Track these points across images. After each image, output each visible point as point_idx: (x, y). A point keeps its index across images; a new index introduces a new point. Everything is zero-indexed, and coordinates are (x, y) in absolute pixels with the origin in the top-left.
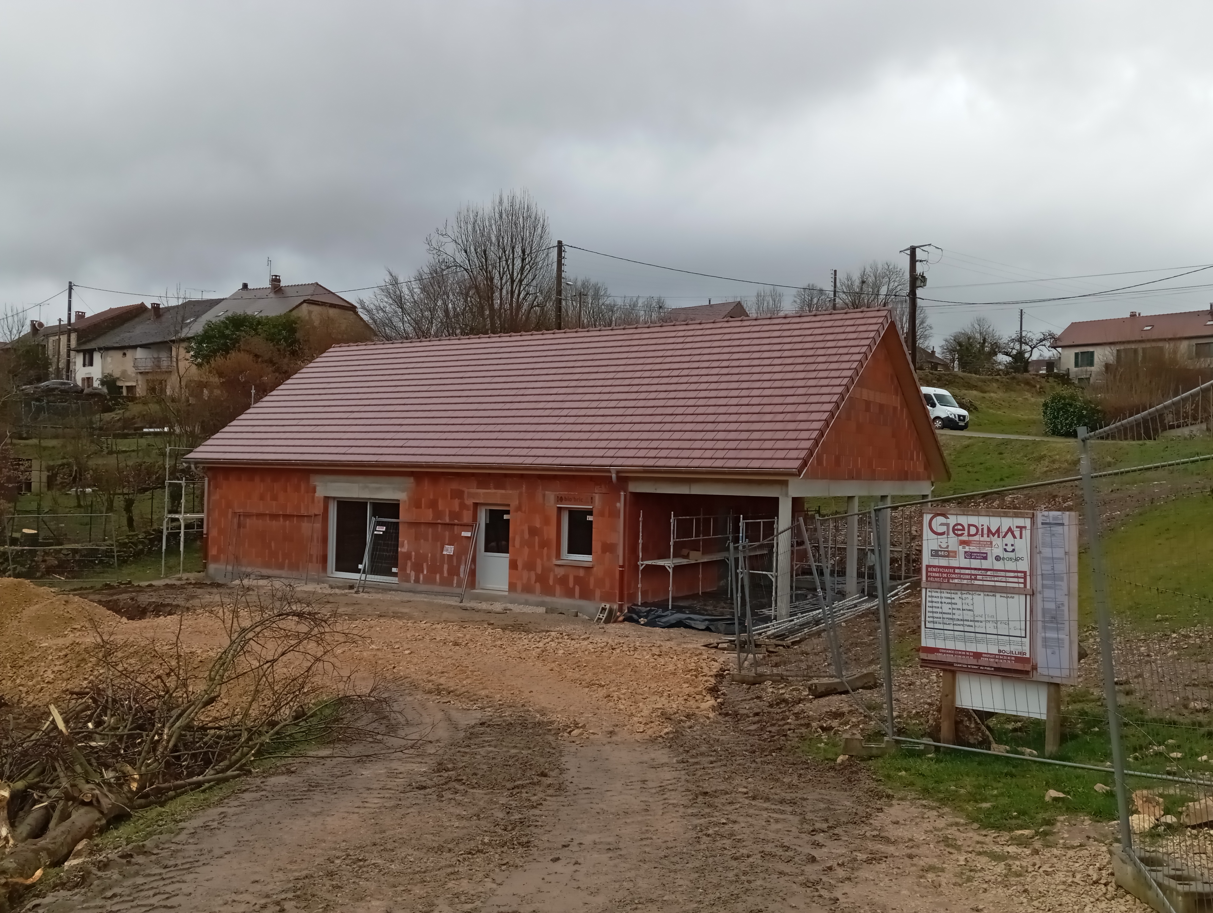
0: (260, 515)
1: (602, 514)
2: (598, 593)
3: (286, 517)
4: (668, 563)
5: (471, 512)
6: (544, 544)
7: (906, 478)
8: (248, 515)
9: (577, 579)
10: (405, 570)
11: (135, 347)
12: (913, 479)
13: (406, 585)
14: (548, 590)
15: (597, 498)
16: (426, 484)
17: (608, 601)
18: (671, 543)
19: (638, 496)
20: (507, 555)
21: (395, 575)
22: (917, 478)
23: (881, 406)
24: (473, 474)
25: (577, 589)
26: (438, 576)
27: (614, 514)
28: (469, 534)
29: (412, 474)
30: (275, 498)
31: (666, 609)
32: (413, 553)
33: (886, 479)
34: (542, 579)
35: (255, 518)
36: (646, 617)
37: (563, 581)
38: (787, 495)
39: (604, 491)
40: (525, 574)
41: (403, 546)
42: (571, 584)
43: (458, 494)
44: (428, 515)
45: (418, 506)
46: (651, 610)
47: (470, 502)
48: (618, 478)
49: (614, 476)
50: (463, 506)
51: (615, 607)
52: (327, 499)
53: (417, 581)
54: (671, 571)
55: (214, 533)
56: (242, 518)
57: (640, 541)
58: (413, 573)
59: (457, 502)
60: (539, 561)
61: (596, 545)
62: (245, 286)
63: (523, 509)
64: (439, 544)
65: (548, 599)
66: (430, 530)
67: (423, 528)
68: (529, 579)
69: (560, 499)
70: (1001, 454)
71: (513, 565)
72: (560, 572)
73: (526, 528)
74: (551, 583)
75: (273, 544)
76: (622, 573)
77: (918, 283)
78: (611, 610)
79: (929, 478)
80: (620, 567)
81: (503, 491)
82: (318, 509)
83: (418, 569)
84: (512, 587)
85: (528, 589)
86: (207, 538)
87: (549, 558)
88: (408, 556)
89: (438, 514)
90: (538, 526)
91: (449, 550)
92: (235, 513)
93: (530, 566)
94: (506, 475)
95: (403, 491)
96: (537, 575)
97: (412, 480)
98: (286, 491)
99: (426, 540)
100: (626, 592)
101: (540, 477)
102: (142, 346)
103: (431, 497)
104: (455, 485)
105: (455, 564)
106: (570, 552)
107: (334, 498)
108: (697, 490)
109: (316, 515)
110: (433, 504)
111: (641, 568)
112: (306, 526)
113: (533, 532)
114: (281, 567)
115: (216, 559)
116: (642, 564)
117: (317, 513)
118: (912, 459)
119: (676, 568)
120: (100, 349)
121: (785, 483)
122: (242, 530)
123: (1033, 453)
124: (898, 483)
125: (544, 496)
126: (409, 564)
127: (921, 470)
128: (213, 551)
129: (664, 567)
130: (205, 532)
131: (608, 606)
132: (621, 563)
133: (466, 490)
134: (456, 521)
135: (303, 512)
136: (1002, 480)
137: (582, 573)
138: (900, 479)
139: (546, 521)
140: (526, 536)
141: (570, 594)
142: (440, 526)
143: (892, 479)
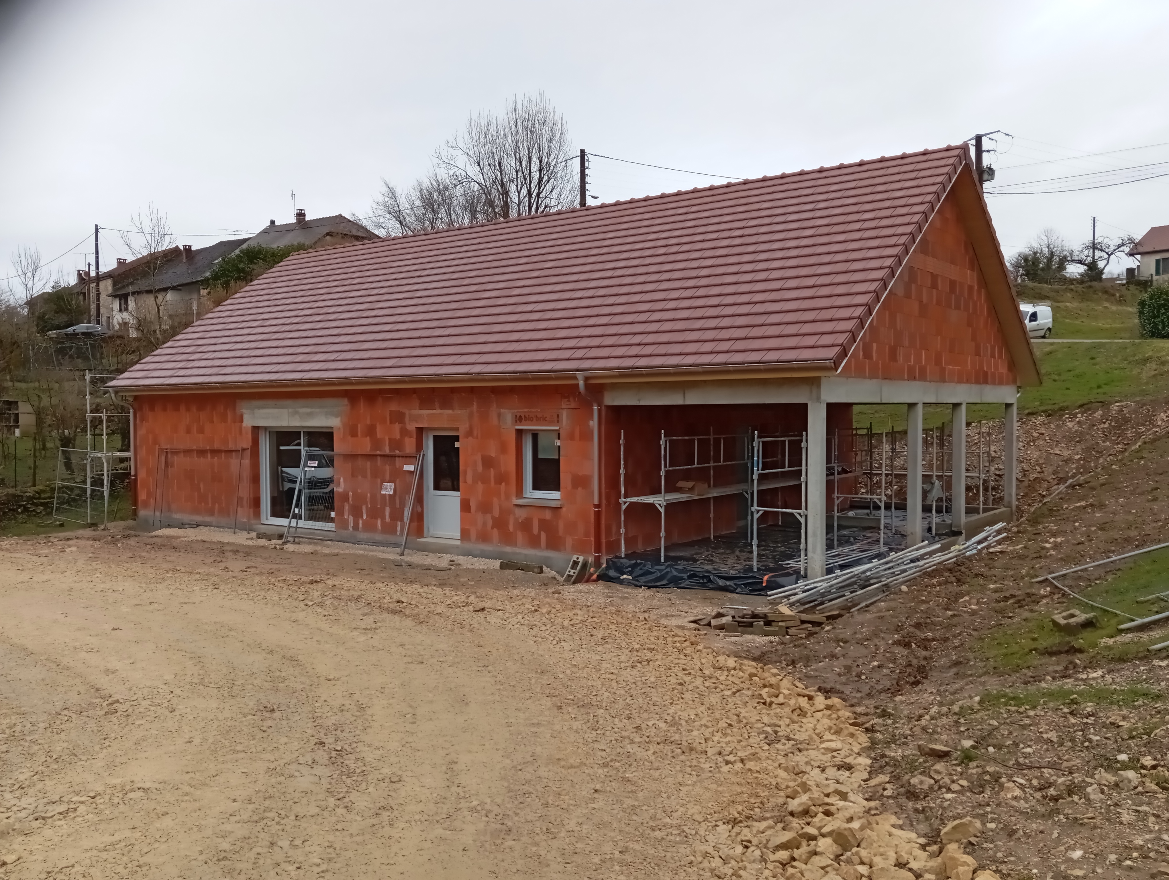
0: (188, 452)
1: (571, 437)
2: (569, 542)
3: (215, 452)
4: (659, 501)
5: (414, 440)
6: (501, 479)
7: (986, 382)
8: (175, 452)
9: (543, 523)
10: (343, 515)
11: (165, 290)
12: (994, 383)
13: (344, 533)
14: (508, 538)
15: (564, 415)
16: (362, 407)
17: (582, 552)
18: (662, 473)
19: (617, 411)
21: (332, 520)
22: (1001, 382)
23: (953, 284)
24: (414, 391)
25: (543, 535)
26: (379, 522)
27: (586, 436)
28: (411, 468)
29: (345, 394)
30: (201, 431)
31: (658, 562)
32: (351, 493)
33: (960, 381)
34: (500, 524)
35: (182, 455)
36: (630, 573)
37: (525, 526)
38: (818, 399)
39: (573, 405)
40: (480, 518)
41: (338, 485)
42: (535, 530)
43: (398, 418)
44: (365, 446)
45: (354, 434)
46: (636, 565)
47: (412, 427)
48: (586, 385)
49: (581, 383)
50: (404, 432)
51: (591, 559)
52: (256, 429)
53: (356, 527)
54: (662, 510)
55: (142, 475)
56: (169, 456)
57: (622, 471)
58: (351, 519)
59: (397, 427)
60: (495, 501)
61: (565, 478)
62: (273, 222)
63: (475, 433)
64: (379, 480)
65: (508, 549)
66: (369, 464)
67: (360, 462)
68: (485, 524)
69: (519, 419)
71: (465, 506)
72: (521, 514)
73: (478, 458)
74: (511, 528)
75: (202, 486)
76: (598, 514)
77: (985, 176)
78: (585, 565)
79: (1014, 382)
80: (596, 506)
81: (450, 412)
82: (246, 442)
83: (356, 513)
84: (465, 534)
85: (484, 537)
86: (136, 480)
87: (508, 497)
88: (345, 497)
89: (377, 443)
90: (493, 455)
91: (388, 489)
92: (161, 450)
93: (485, 508)
94: (453, 390)
95: (336, 416)
96: (494, 518)
97: (345, 401)
98: (212, 422)
99: (365, 476)
100: (603, 540)
101: (494, 390)
102: (173, 288)
103: (368, 422)
104: (394, 407)
105: (398, 506)
106: (536, 487)
107: (265, 428)
108: (693, 398)
109: (244, 450)
110: (371, 431)
111: (624, 507)
113: (488, 462)
114: (211, 513)
115: (146, 505)
116: (625, 502)
117: (245, 446)
118: (992, 356)
119: (669, 507)
120: (133, 293)
122: (170, 469)
124: (975, 388)
125: (499, 415)
126: (347, 507)
127: (1003, 370)
128: (142, 496)
129: (653, 505)
130: (133, 473)
131: (581, 559)
132: (596, 502)
133: (407, 412)
134: (397, 452)
135: (231, 446)
137: (548, 515)
138: (977, 382)
139: (503, 449)
140: (480, 468)
141: (534, 542)
142: (379, 458)
143: (968, 381)
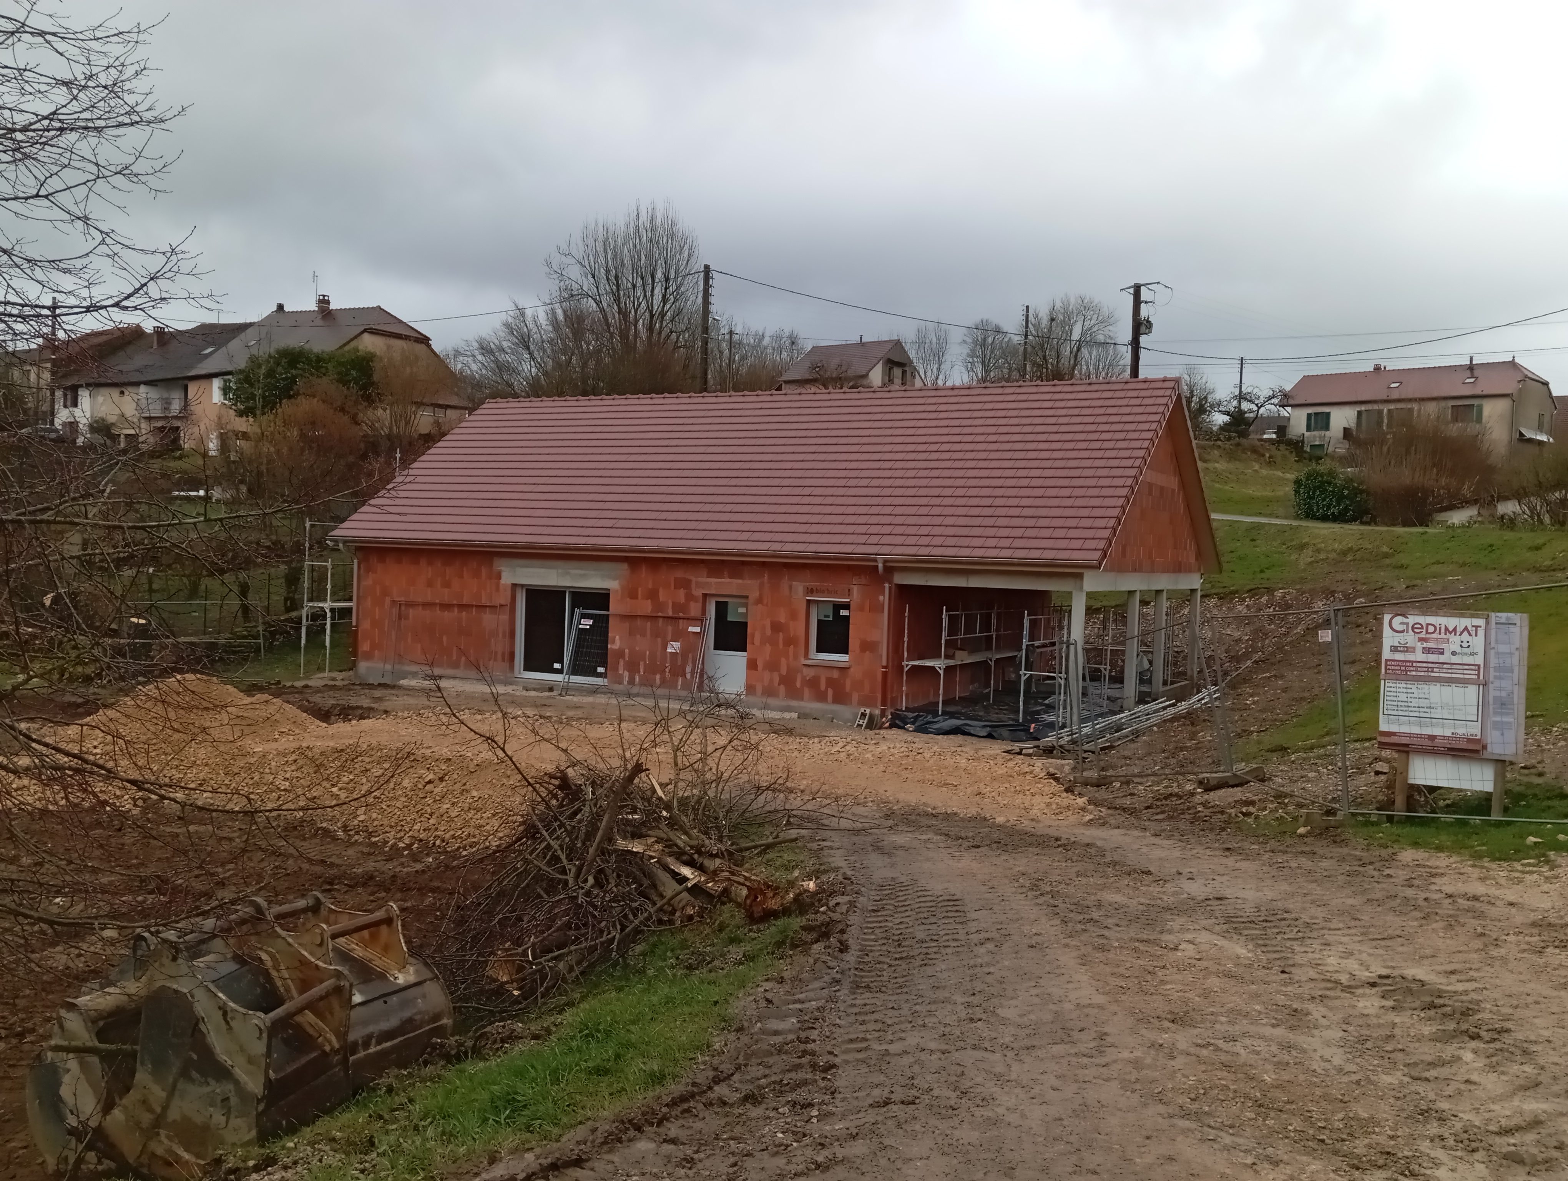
0: (426, 605)
1: (861, 609)
2: (855, 697)
3: (462, 607)
4: (938, 664)
5: (700, 605)
6: (790, 641)
7: (1179, 571)
8: (411, 605)
9: (830, 682)
10: (617, 669)
11: (137, 384)
12: (1185, 572)
13: (617, 687)
14: (793, 693)
15: (855, 590)
16: (644, 572)
17: (868, 706)
18: (943, 642)
19: (902, 588)
20: (745, 654)
21: (600, 675)
22: (1189, 570)
23: (1162, 488)
24: (702, 561)
25: (830, 692)
26: (658, 677)
27: (876, 608)
28: (698, 629)
29: (625, 559)
30: (447, 585)
31: (936, 715)
32: (627, 651)
33: (1164, 572)
34: (788, 681)
35: (420, 608)
36: (913, 723)
37: (813, 683)
38: (1081, 588)
39: (864, 581)
40: (767, 675)
41: (614, 642)
42: (823, 686)
43: (685, 584)
44: (646, 607)
45: (633, 595)
46: (919, 716)
47: (698, 593)
48: (885, 567)
49: (880, 565)
50: (690, 597)
51: (877, 712)
52: (514, 586)
53: (631, 682)
54: (941, 672)
55: (366, 625)
56: (403, 608)
57: (906, 639)
58: (626, 674)
59: (682, 593)
60: (783, 661)
61: (854, 643)
62: (280, 307)
63: (765, 602)
64: (659, 640)
65: (794, 703)
66: (649, 624)
67: (639, 622)
68: (771, 680)
69: (810, 591)
70: (1253, 540)
71: (752, 665)
72: (809, 673)
73: (768, 623)
74: (798, 685)
75: (445, 639)
76: (885, 674)
77: (1143, 329)
78: (871, 717)
79: (1199, 570)
80: (884, 667)
81: (740, 581)
82: (503, 598)
83: (633, 668)
84: (750, 688)
85: (769, 692)
86: (356, 632)
87: (796, 657)
88: (620, 654)
89: (659, 606)
90: (783, 621)
91: (674, 647)
92: (394, 602)
93: (773, 666)
94: (743, 563)
95: (614, 579)
96: (781, 676)
97: (625, 566)
98: (461, 577)
99: (643, 635)
100: (889, 696)
101: (786, 565)
102: (147, 383)
103: (650, 586)
104: (679, 574)
105: (679, 663)
106: (819, 650)
107: (522, 586)
108: (975, 582)
109: (501, 605)
110: (652, 595)
111: (906, 669)
112: (488, 620)
113: (777, 627)
114: (456, 665)
115: (368, 656)
116: (908, 664)
117: (503, 603)
118: (1185, 548)
119: (948, 669)
120: (88, 385)
121: (1080, 576)
122: (403, 622)
123: (1292, 540)
124: (1173, 576)
125: (791, 587)
126: (622, 663)
127: (1192, 560)
128: (365, 647)
129: (934, 668)
130: (354, 624)
131: (868, 711)
132: (884, 664)
133: (694, 579)
134: (681, 615)
135: (484, 601)
136: (1262, 571)
137: (835, 674)
138: (1174, 572)
139: (793, 616)
140: (768, 632)
141: (821, 697)
142: (661, 620)
143: (1168, 571)
